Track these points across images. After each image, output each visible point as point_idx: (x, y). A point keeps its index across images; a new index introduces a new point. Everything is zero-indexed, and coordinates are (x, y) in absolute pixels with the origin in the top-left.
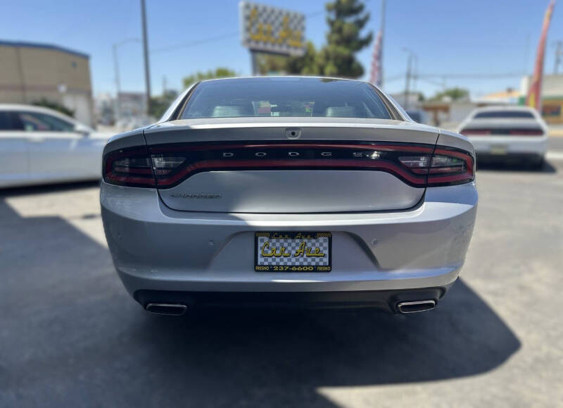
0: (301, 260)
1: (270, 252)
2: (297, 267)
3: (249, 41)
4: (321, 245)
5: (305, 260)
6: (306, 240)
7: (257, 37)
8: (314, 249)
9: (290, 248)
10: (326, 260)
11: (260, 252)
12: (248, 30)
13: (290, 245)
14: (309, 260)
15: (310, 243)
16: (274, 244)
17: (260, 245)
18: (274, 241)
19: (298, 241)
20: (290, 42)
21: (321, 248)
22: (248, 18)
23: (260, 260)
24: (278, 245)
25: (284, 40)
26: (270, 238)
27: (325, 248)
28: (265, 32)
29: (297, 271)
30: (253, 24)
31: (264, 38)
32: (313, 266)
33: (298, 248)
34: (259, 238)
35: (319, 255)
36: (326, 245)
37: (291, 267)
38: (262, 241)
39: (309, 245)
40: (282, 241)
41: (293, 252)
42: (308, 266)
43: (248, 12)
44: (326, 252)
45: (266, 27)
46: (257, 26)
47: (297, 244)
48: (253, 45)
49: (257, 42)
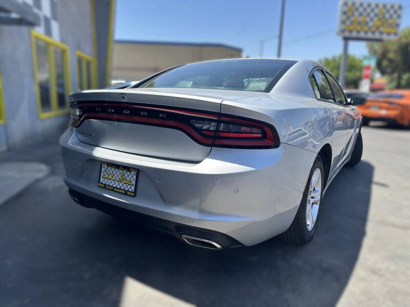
0: (121, 185)
1: (106, 175)
2: (117, 188)
3: (343, 31)
4: (132, 177)
5: (123, 185)
6: (125, 172)
7: (351, 28)
8: (128, 179)
9: (116, 175)
10: (133, 188)
11: (102, 174)
12: (343, 22)
13: (116, 173)
14: (125, 186)
15: (127, 174)
16: (109, 171)
17: (103, 170)
18: (109, 168)
19: (121, 171)
20: (382, 29)
21: (132, 179)
22: (345, 13)
23: (102, 180)
24: (111, 172)
25: (378, 28)
26: (108, 167)
27: (134, 180)
28: (359, 23)
29: (116, 191)
30: (348, 18)
31: (359, 28)
32: (126, 191)
33: (120, 176)
34: (103, 165)
35: (130, 183)
36: (135, 177)
37: (114, 188)
38: (104, 167)
39: (126, 175)
40: (113, 169)
41: (117, 179)
42: (123, 190)
43: (345, 9)
44: (134, 183)
45: (361, 19)
46: (352, 19)
47: (120, 174)
48: (347, 34)
49: (351, 31)
